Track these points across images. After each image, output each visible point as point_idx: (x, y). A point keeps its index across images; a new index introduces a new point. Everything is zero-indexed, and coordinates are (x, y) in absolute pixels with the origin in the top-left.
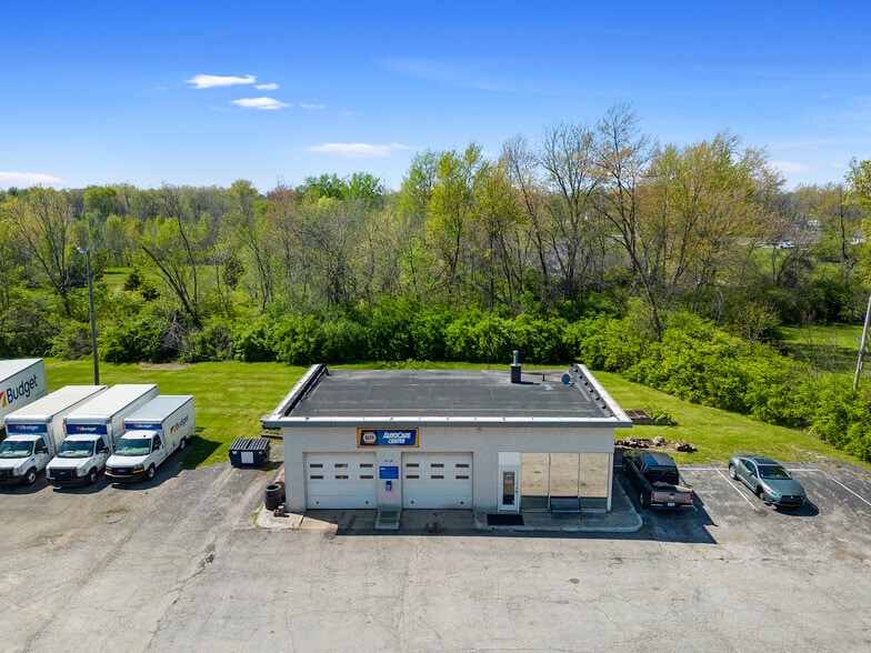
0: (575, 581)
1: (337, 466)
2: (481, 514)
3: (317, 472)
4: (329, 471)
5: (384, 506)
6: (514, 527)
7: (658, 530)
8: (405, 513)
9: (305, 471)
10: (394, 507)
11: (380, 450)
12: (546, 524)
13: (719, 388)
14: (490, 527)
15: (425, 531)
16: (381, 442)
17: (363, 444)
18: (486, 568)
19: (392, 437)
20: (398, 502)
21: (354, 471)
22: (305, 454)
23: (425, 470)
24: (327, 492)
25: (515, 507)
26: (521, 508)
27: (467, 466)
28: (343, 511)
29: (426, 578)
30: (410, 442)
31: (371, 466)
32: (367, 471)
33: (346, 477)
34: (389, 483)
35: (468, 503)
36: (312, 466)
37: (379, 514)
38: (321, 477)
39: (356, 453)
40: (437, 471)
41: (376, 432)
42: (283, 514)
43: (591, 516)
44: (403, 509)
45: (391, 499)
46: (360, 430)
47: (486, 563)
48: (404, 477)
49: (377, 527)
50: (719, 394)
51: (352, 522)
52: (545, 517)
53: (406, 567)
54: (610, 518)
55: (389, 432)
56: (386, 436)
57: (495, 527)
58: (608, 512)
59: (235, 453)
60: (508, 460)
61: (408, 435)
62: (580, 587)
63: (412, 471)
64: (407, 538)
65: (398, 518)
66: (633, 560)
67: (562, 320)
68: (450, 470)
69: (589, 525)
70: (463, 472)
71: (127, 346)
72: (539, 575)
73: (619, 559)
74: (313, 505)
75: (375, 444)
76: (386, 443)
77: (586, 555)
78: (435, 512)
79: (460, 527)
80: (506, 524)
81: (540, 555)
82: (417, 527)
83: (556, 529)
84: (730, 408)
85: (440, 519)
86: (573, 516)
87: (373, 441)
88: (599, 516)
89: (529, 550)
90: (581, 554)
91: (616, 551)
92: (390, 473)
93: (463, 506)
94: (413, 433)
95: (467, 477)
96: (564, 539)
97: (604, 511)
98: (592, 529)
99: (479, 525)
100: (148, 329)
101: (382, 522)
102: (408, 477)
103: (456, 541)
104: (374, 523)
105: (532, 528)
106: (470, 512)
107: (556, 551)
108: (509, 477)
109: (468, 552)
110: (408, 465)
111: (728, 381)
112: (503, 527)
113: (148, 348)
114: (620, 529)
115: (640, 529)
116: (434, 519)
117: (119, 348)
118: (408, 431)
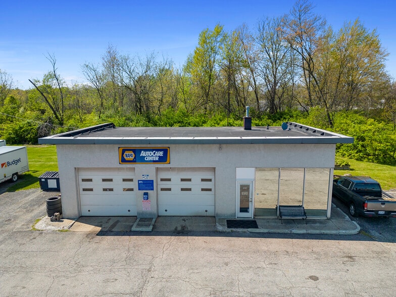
0: (315, 278)
1: (104, 180)
2: (221, 220)
3: (87, 185)
4: (97, 184)
5: (142, 213)
6: (250, 230)
7: (374, 233)
8: (160, 219)
9: (77, 185)
10: (150, 214)
11: (138, 166)
12: (278, 228)
13: (376, 150)
14: (230, 230)
15: (174, 232)
16: (138, 159)
17: (123, 161)
18: (227, 264)
19: (148, 155)
20: (154, 210)
21: (118, 184)
22: (77, 170)
23: (176, 183)
24: (96, 202)
25: (249, 215)
26: (255, 215)
27: (210, 180)
28: (109, 217)
29: (167, 274)
30: (163, 159)
31: (131, 180)
32: (128, 185)
33: (111, 190)
34: (146, 194)
35: (211, 212)
36: (83, 180)
37: (138, 220)
38: (91, 190)
39: (119, 169)
40: (186, 185)
41: (134, 151)
42: (58, 220)
43: (314, 222)
44: (158, 216)
45: (148, 207)
46: (121, 150)
47: (226, 260)
48: (159, 190)
49: (134, 229)
50: (376, 153)
51: (114, 226)
52: (275, 222)
53: (151, 263)
54: (330, 223)
55: (146, 150)
56: (143, 154)
57: (234, 230)
58: (328, 219)
59: (43, 180)
60: (244, 174)
61: (161, 154)
62: (321, 285)
63: (165, 185)
64: (157, 238)
65: (153, 222)
66: (364, 258)
67: (270, 121)
68: (196, 184)
69: (314, 228)
70: (207, 185)
71: (17, 135)
72: (278, 272)
73: (350, 257)
74: (85, 212)
75: (134, 161)
76: (142, 160)
77: (318, 253)
78: (184, 218)
79: (203, 230)
80: (243, 227)
81: (276, 253)
82: (168, 230)
83: (287, 231)
84: (384, 163)
85: (187, 223)
86: (299, 221)
87: (131, 158)
88: (320, 222)
89: (265, 248)
90: (313, 252)
91: (346, 251)
92: (146, 185)
93: (208, 214)
94: (165, 151)
95: (210, 190)
96: (294, 240)
97: (325, 218)
98: (317, 232)
99: (220, 228)
100: (30, 125)
101: (138, 225)
102: (162, 189)
103: (199, 241)
104: (132, 226)
105: (266, 231)
106: (212, 219)
107: (290, 250)
108: (245, 188)
109: (210, 250)
110: (162, 180)
111: (382, 145)
112: (240, 230)
113: (29, 136)
114: (342, 232)
115: (359, 232)
116: (183, 223)
117: (13, 136)
118: (160, 150)
